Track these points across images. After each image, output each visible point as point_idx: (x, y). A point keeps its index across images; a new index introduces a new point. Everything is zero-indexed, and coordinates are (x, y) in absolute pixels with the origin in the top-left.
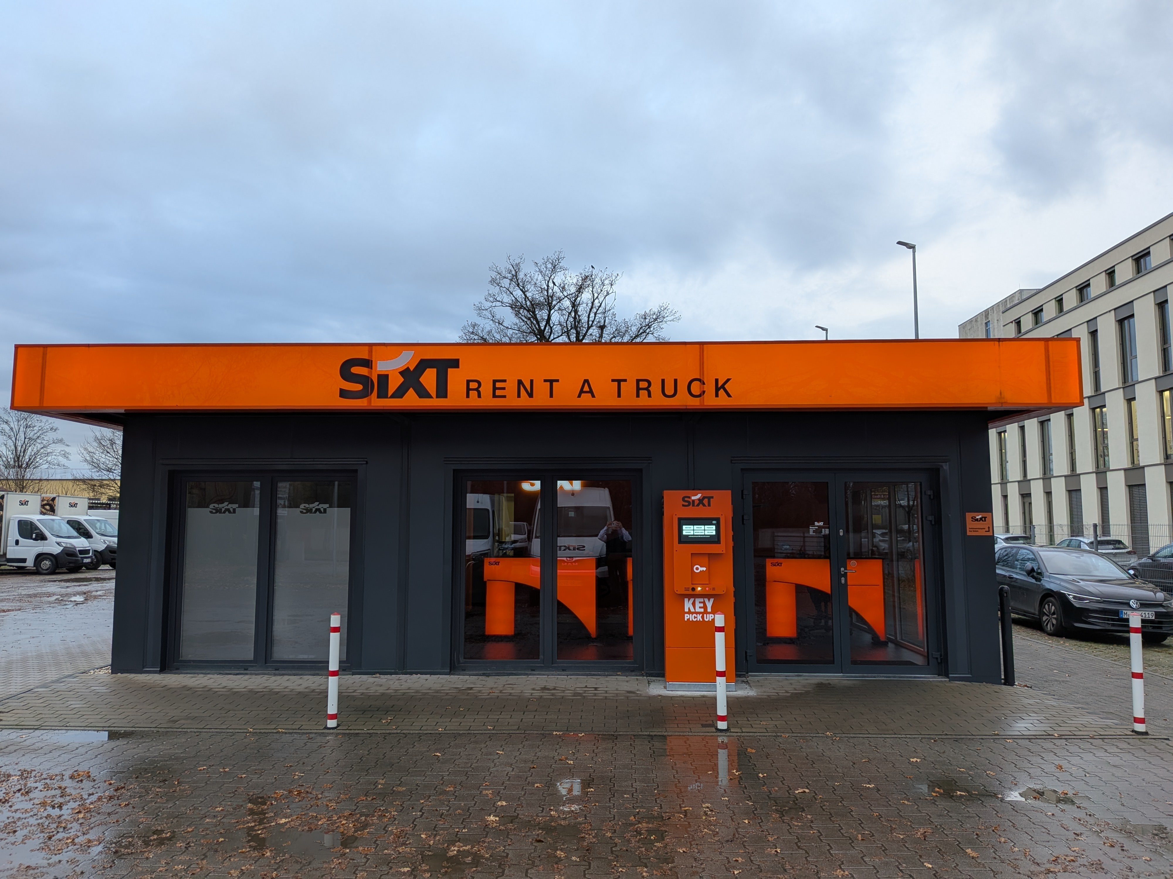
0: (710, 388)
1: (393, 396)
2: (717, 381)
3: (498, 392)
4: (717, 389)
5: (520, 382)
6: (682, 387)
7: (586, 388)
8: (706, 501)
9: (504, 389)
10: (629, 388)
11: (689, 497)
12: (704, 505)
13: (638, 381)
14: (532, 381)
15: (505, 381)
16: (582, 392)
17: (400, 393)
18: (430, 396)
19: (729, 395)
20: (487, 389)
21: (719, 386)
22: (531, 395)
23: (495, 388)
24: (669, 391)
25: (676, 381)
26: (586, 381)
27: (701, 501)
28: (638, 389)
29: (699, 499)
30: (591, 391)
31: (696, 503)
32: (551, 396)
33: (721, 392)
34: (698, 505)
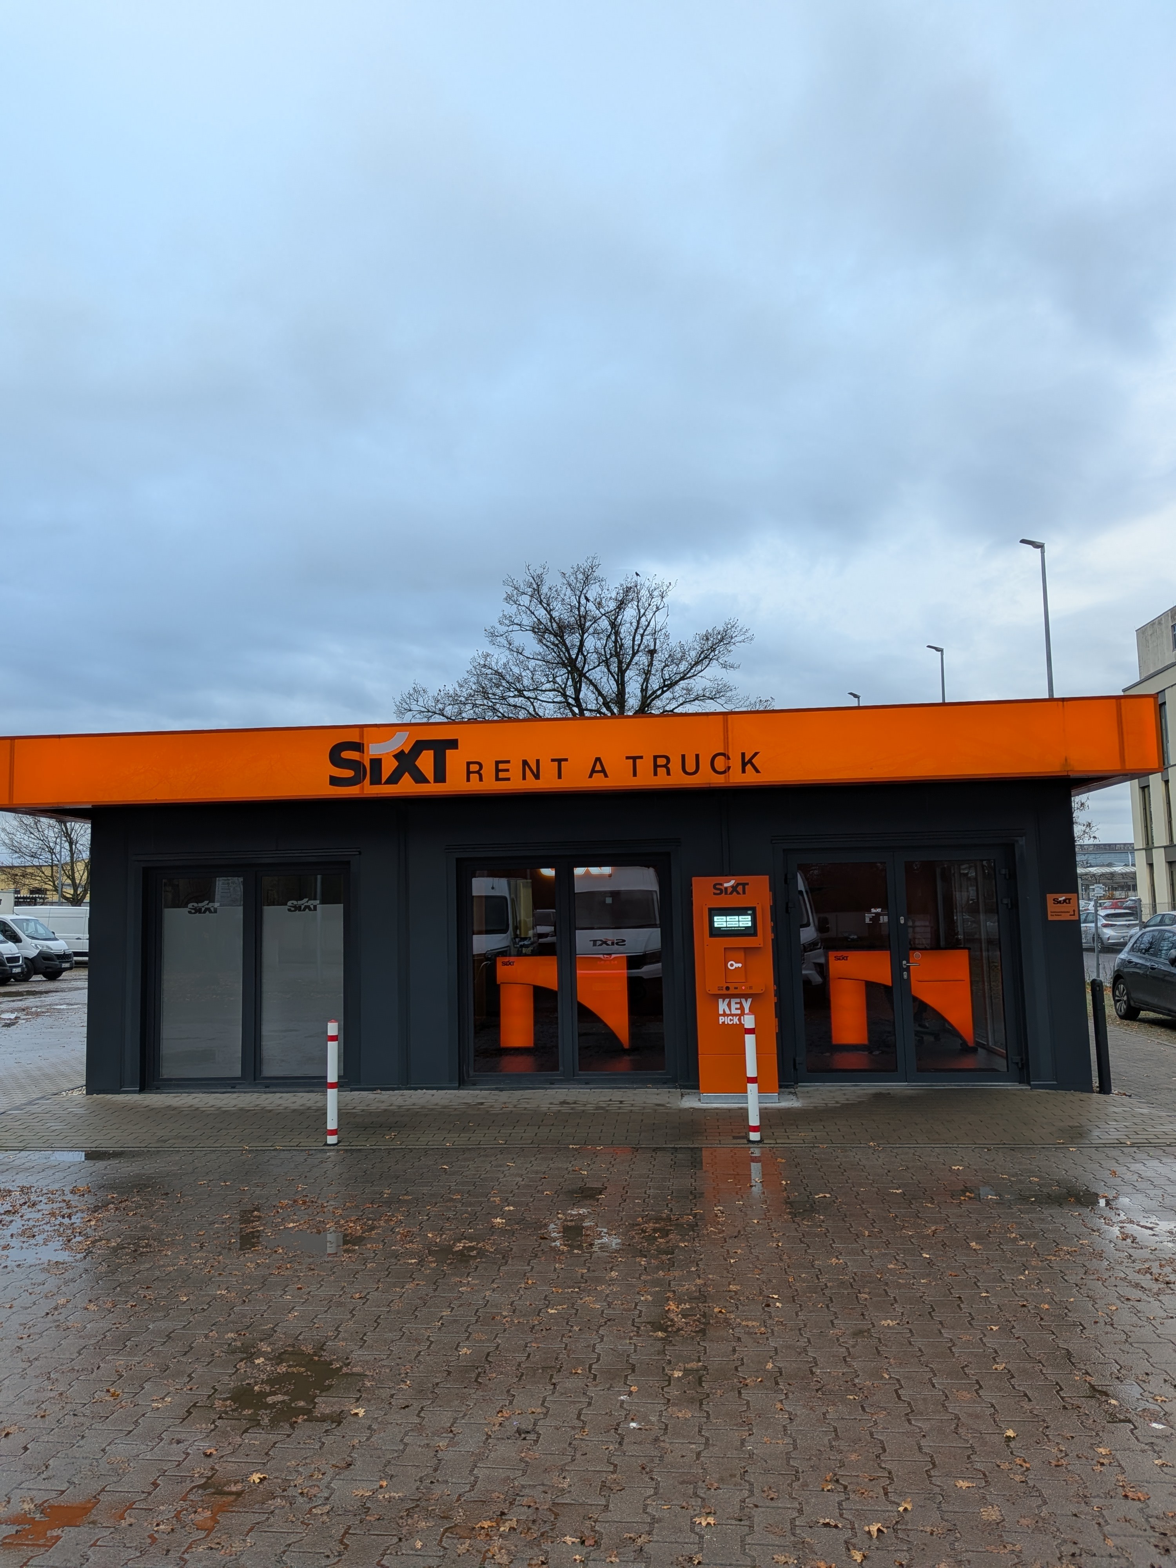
0: (736, 763)
1: (387, 782)
2: (743, 755)
3: (502, 775)
4: (744, 765)
5: (525, 763)
6: (705, 764)
7: (598, 767)
8: (740, 889)
9: (507, 770)
10: (645, 766)
11: (721, 885)
12: (738, 893)
13: (655, 757)
14: (538, 761)
15: (508, 762)
16: (593, 771)
17: (394, 779)
18: (426, 781)
19: (757, 771)
20: (489, 771)
21: (746, 760)
22: (537, 776)
23: (498, 771)
24: (691, 766)
25: (697, 756)
26: (598, 759)
27: (734, 888)
28: (656, 766)
29: (732, 887)
30: (603, 771)
31: (729, 891)
32: (560, 777)
33: (749, 767)
34: (731, 893)
